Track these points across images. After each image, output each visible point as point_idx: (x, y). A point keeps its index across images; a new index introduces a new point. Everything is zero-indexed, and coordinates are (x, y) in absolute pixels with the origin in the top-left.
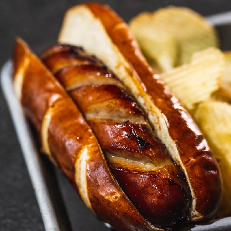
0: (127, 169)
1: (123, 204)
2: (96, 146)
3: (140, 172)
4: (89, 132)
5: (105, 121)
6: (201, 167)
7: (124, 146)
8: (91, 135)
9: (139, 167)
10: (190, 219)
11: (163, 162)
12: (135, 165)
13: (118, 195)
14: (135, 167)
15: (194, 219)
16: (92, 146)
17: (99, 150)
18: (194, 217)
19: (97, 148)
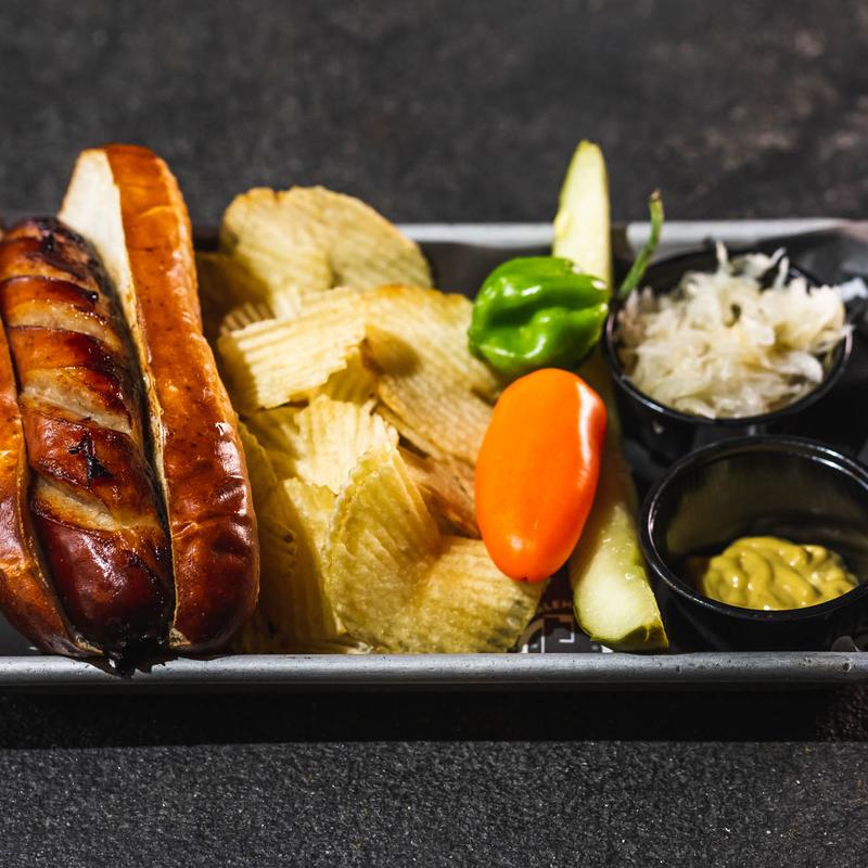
0: (57, 517)
1: (28, 584)
2: (16, 457)
3: (80, 528)
4: (14, 426)
5: (44, 409)
6: (206, 544)
7: (60, 468)
8: (15, 433)
9: (82, 517)
10: (167, 642)
11: (134, 517)
12: (78, 512)
13: (23, 565)
14: (74, 516)
15: (175, 645)
16: (9, 455)
17: (17, 465)
18: (174, 640)
19: (15, 461)
